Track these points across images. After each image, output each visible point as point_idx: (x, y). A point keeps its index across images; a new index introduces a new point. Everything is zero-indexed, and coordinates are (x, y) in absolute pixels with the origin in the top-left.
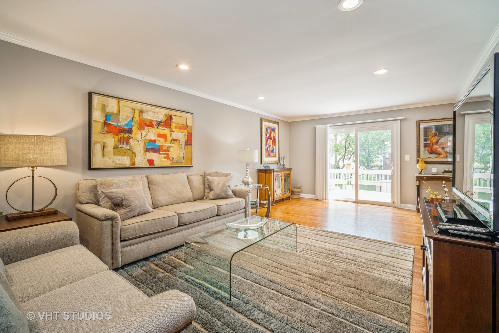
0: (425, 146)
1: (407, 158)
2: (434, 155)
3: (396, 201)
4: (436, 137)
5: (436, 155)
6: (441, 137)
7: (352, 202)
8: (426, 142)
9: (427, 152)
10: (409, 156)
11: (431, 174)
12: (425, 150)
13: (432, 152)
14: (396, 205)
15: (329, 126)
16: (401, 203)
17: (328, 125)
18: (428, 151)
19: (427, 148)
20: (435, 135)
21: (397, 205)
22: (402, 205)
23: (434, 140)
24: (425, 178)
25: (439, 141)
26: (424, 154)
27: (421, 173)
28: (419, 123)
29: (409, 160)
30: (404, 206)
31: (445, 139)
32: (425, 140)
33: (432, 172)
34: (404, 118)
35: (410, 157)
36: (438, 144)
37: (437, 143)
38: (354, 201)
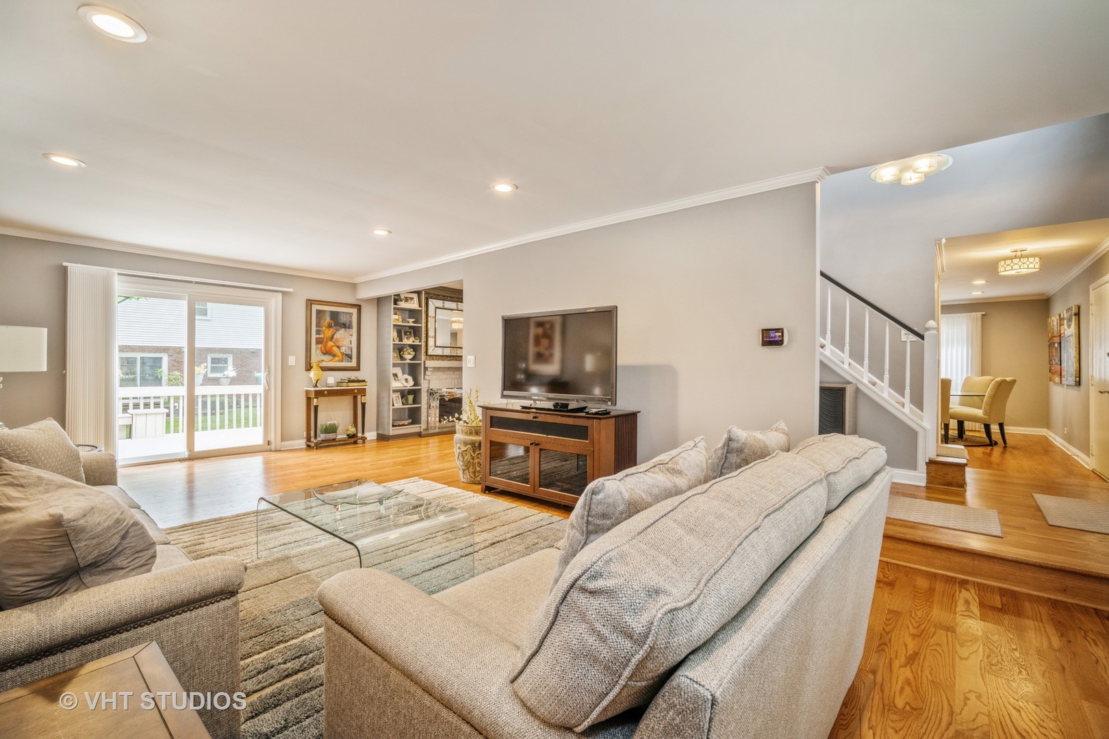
0: (319, 341)
1: (292, 361)
2: (330, 357)
3: (272, 439)
4: (331, 330)
5: (331, 357)
6: (337, 330)
7: (181, 460)
8: (318, 336)
9: (320, 351)
10: (294, 357)
11: (327, 387)
12: (317, 349)
13: (327, 352)
14: (273, 447)
15: (119, 274)
16: (282, 441)
17: (116, 271)
18: (321, 349)
19: (320, 346)
20: (330, 326)
21: (276, 445)
22: (284, 443)
23: (329, 333)
24: (326, 392)
25: (335, 337)
26: (316, 356)
27: (316, 386)
28: (310, 303)
29: (294, 364)
30: (288, 444)
31: (340, 334)
32: (318, 332)
33: (328, 382)
34: (291, 290)
35: (296, 360)
36: (334, 340)
37: (332, 338)
38: (186, 455)
